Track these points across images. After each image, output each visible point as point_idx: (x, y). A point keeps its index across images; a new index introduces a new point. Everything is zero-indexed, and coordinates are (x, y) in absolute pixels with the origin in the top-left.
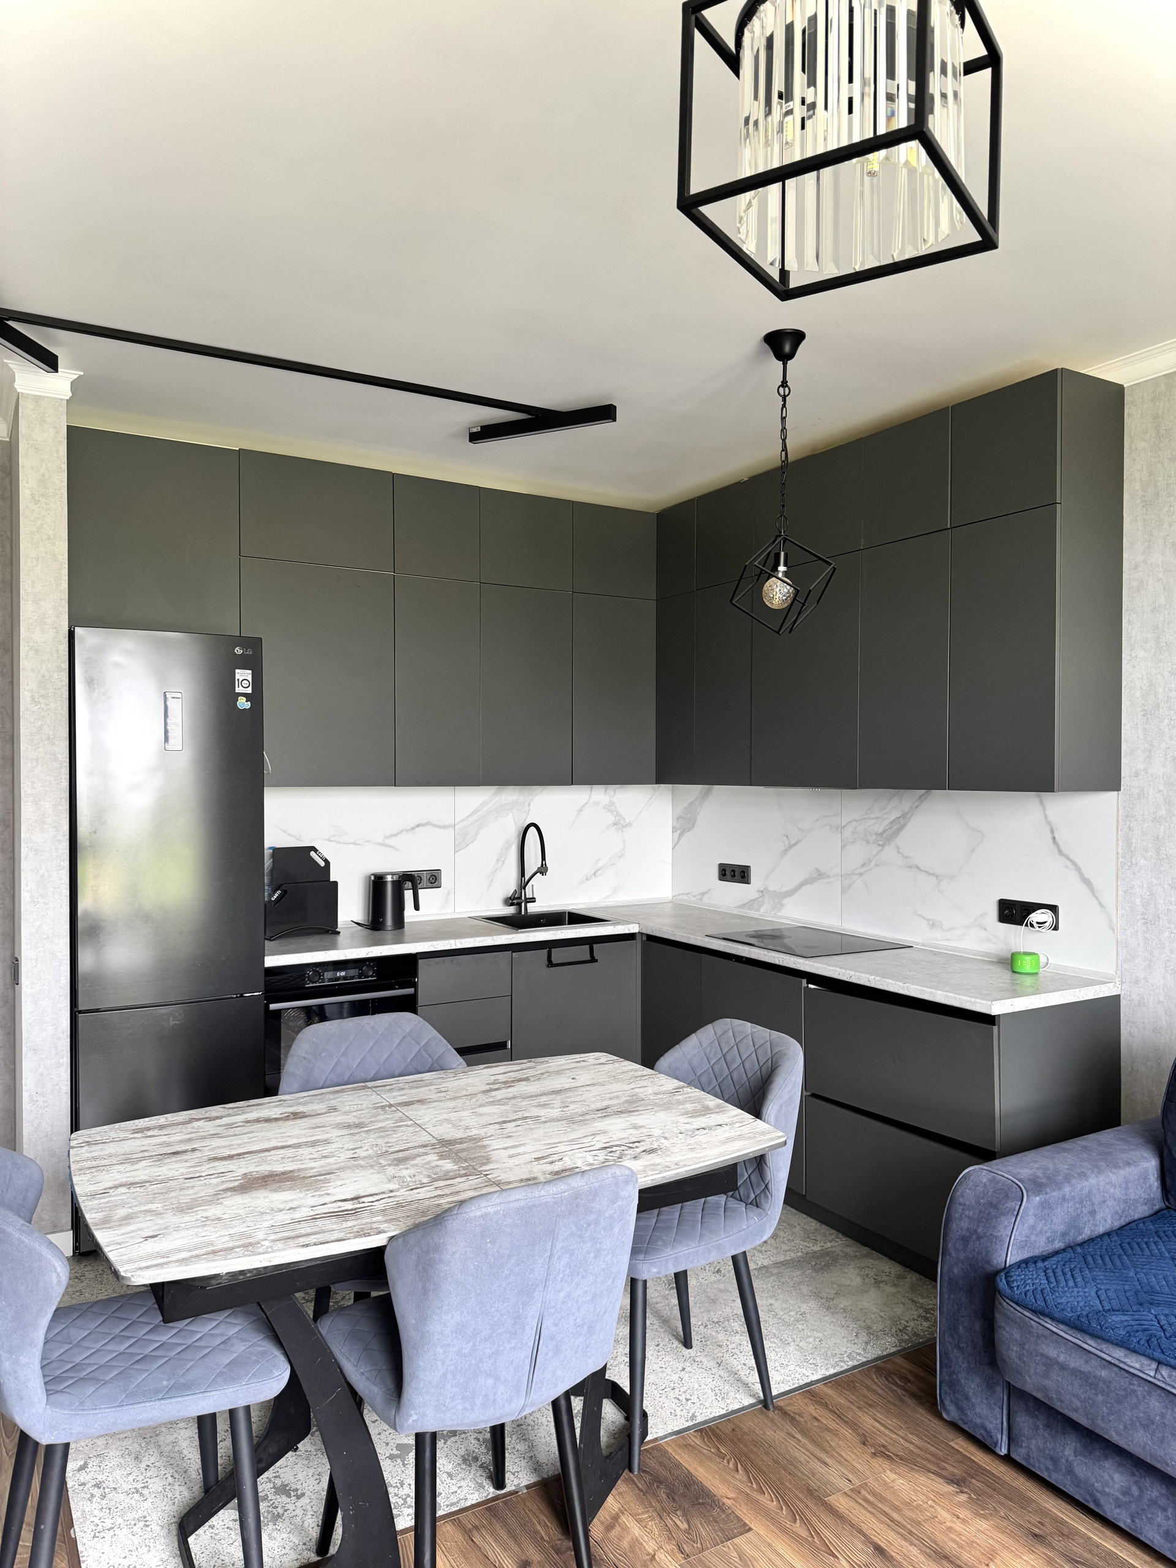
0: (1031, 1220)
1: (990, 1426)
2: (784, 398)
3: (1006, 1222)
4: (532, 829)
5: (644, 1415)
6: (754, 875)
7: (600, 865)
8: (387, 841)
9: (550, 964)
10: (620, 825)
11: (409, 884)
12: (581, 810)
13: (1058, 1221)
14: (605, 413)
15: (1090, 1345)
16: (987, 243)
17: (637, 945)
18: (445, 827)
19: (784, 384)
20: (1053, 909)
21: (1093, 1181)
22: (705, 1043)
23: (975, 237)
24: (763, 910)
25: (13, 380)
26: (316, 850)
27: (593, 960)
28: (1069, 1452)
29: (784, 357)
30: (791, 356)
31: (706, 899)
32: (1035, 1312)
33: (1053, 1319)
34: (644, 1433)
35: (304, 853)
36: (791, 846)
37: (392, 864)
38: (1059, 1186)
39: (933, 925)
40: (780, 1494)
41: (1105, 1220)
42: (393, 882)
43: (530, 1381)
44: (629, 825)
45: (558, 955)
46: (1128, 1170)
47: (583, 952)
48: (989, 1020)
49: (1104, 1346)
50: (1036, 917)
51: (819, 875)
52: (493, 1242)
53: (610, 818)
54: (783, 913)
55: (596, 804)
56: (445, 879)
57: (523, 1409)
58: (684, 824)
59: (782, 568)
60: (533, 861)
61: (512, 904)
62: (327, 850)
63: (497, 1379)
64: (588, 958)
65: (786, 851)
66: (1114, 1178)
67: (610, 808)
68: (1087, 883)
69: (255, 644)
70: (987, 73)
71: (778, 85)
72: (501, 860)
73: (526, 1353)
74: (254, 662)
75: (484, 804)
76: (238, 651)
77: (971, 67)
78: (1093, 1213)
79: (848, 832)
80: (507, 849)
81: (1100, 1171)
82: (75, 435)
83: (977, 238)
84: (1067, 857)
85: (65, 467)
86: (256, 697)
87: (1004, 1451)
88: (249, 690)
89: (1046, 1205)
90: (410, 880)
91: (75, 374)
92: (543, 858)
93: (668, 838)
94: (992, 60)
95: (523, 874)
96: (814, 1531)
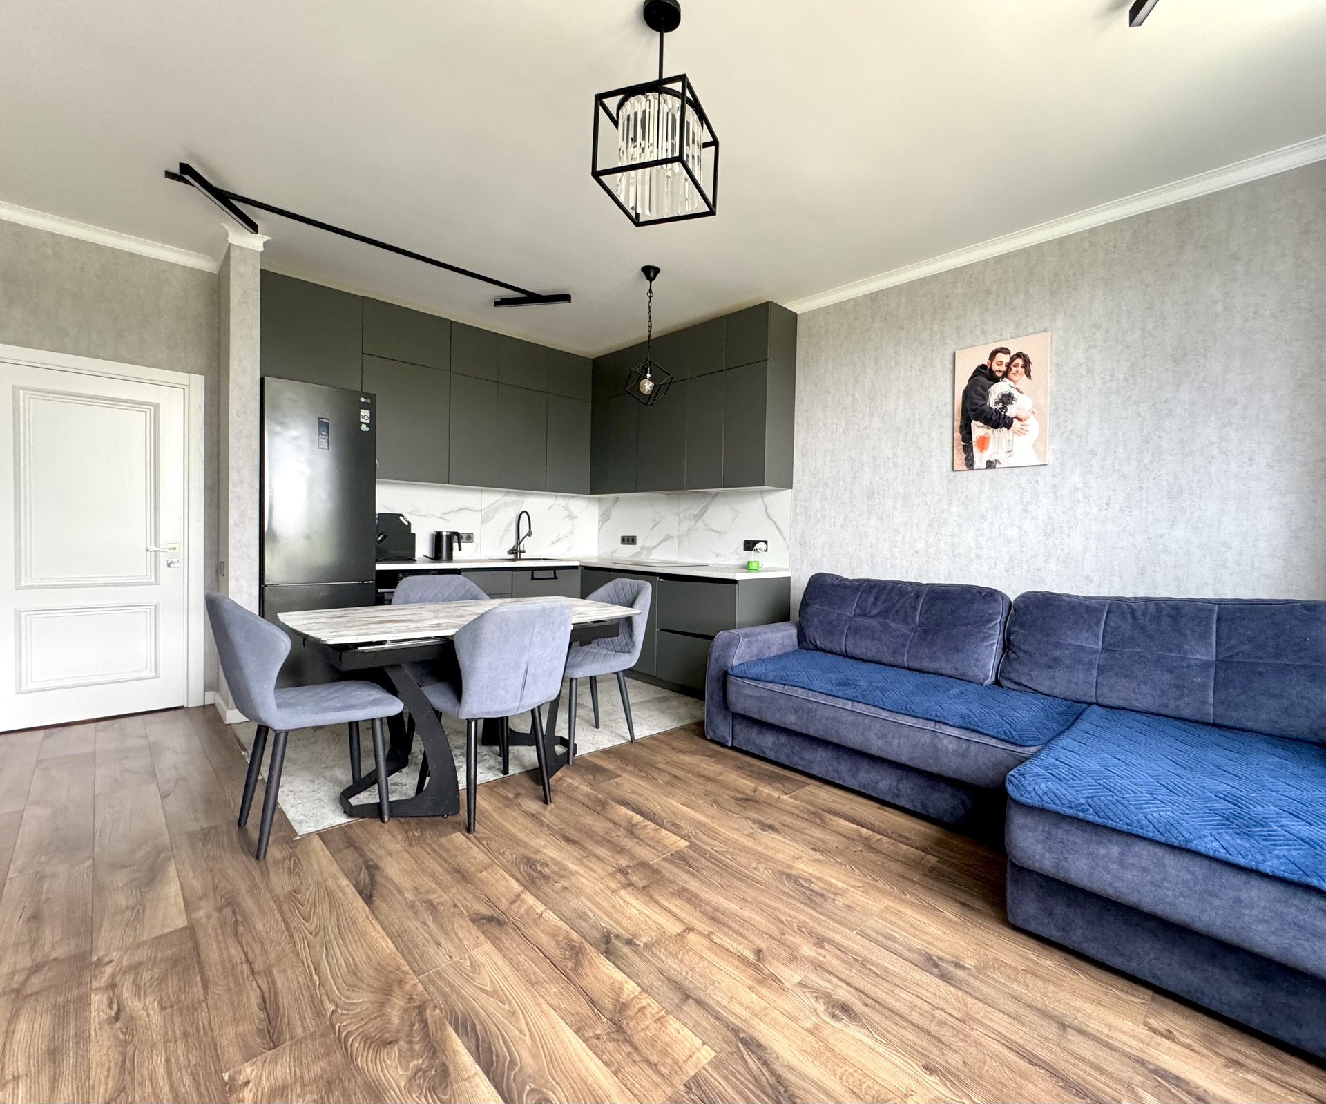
0: (743, 648)
1: (724, 734)
2: (650, 297)
3: (733, 648)
4: (524, 514)
5: (575, 745)
6: (638, 541)
7: (560, 536)
8: (444, 517)
9: (533, 578)
10: (571, 517)
11: (456, 537)
12: (550, 508)
13: (755, 650)
14: (566, 298)
15: (761, 685)
16: (712, 213)
17: (579, 572)
18: (476, 511)
19: (650, 291)
20: (766, 542)
21: (769, 635)
22: (608, 589)
23: (707, 210)
24: (642, 557)
25: (227, 235)
26: (403, 516)
27: (555, 578)
28: (754, 735)
29: (651, 279)
30: (654, 279)
31: (614, 554)
32: (741, 678)
33: (748, 678)
34: (575, 752)
35: (395, 517)
36: (656, 524)
37: (445, 529)
38: (756, 636)
39: (717, 555)
40: (635, 765)
41: (774, 651)
42: (447, 536)
43: (522, 694)
44: (576, 517)
45: (537, 574)
46: (784, 632)
47: (551, 574)
48: (734, 582)
49: (766, 684)
50: (757, 546)
51: (669, 537)
52: (506, 625)
53: (566, 513)
54: (652, 557)
55: (559, 505)
56: (475, 538)
57: (518, 709)
58: (605, 518)
59: (648, 375)
60: (524, 530)
61: (513, 553)
62: (408, 517)
63: (507, 691)
64: (553, 576)
65: (654, 527)
66: (778, 635)
67: (566, 508)
68: (779, 530)
69: (372, 397)
70: (713, 148)
71: (631, 136)
72: (507, 530)
73: (521, 681)
74: (371, 407)
75: (498, 500)
76: (362, 400)
77: (706, 145)
78: (769, 648)
79: (682, 514)
80: (510, 525)
81: (773, 632)
82: (265, 274)
83: (708, 210)
84: (772, 519)
85: (259, 288)
86: (372, 425)
87: (730, 744)
88: (368, 421)
89: (749, 642)
90: (455, 537)
91: (267, 238)
92: (530, 528)
93: (596, 525)
94: (715, 143)
95: (519, 538)
96: (647, 773)
